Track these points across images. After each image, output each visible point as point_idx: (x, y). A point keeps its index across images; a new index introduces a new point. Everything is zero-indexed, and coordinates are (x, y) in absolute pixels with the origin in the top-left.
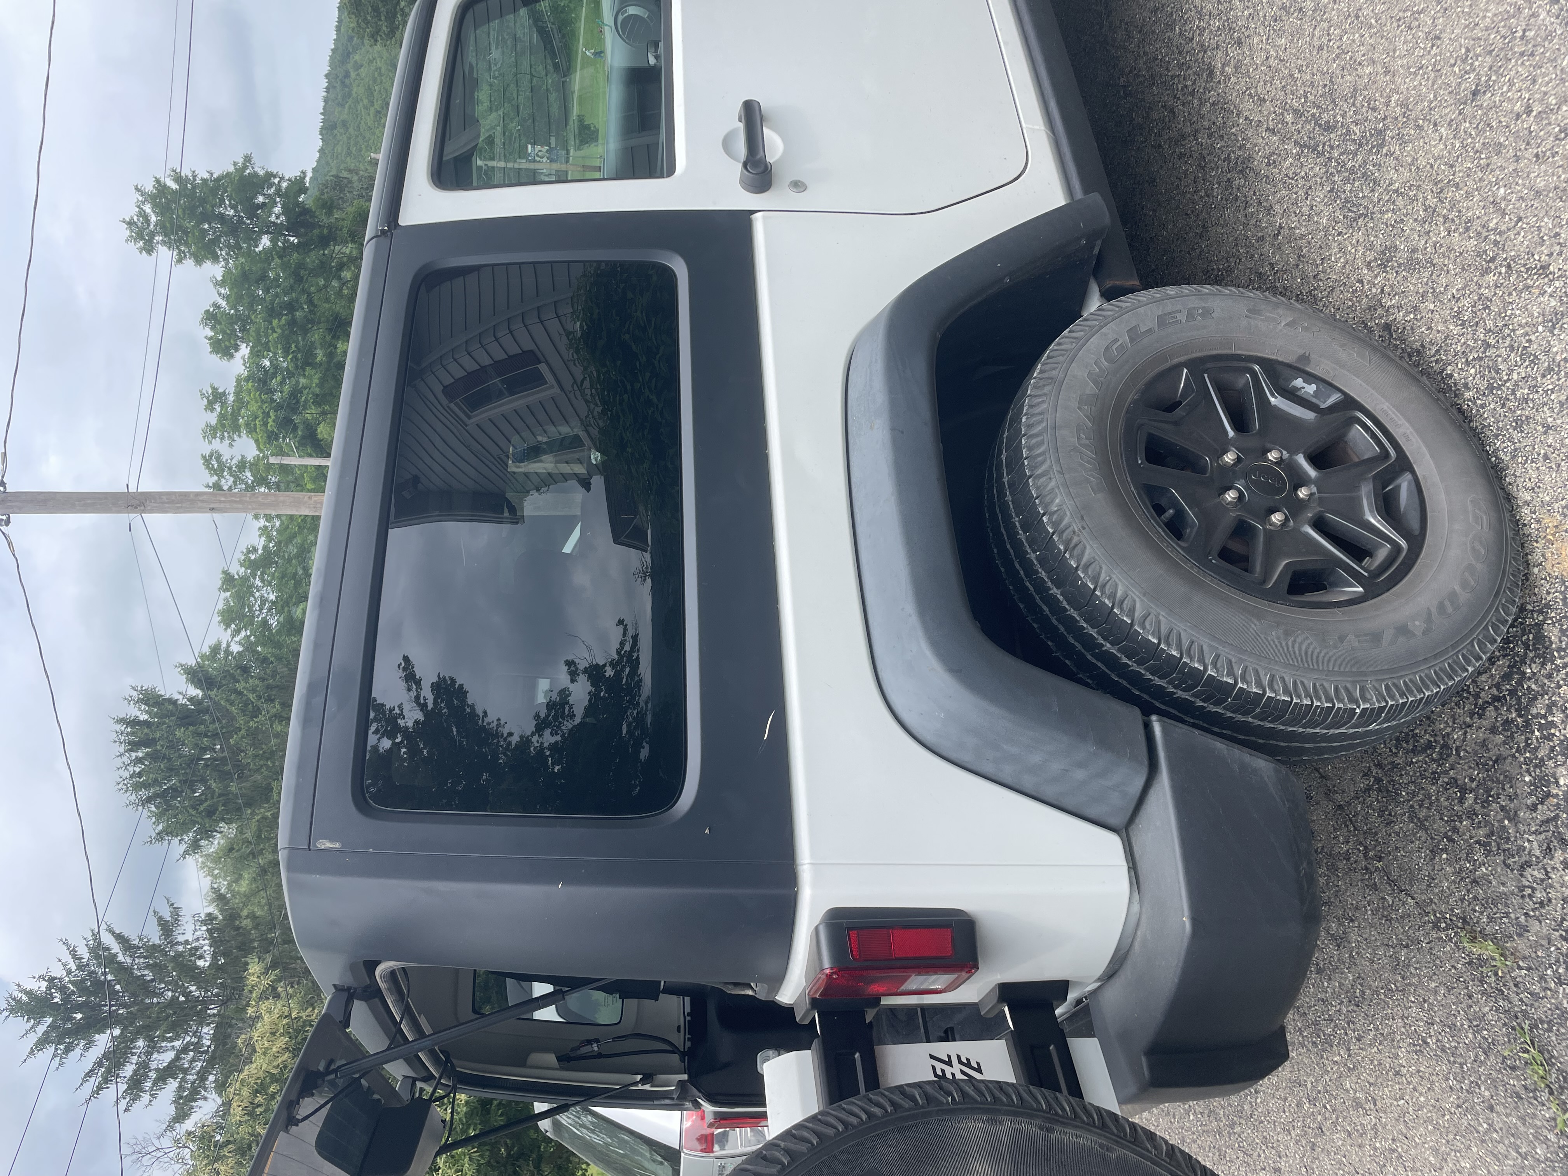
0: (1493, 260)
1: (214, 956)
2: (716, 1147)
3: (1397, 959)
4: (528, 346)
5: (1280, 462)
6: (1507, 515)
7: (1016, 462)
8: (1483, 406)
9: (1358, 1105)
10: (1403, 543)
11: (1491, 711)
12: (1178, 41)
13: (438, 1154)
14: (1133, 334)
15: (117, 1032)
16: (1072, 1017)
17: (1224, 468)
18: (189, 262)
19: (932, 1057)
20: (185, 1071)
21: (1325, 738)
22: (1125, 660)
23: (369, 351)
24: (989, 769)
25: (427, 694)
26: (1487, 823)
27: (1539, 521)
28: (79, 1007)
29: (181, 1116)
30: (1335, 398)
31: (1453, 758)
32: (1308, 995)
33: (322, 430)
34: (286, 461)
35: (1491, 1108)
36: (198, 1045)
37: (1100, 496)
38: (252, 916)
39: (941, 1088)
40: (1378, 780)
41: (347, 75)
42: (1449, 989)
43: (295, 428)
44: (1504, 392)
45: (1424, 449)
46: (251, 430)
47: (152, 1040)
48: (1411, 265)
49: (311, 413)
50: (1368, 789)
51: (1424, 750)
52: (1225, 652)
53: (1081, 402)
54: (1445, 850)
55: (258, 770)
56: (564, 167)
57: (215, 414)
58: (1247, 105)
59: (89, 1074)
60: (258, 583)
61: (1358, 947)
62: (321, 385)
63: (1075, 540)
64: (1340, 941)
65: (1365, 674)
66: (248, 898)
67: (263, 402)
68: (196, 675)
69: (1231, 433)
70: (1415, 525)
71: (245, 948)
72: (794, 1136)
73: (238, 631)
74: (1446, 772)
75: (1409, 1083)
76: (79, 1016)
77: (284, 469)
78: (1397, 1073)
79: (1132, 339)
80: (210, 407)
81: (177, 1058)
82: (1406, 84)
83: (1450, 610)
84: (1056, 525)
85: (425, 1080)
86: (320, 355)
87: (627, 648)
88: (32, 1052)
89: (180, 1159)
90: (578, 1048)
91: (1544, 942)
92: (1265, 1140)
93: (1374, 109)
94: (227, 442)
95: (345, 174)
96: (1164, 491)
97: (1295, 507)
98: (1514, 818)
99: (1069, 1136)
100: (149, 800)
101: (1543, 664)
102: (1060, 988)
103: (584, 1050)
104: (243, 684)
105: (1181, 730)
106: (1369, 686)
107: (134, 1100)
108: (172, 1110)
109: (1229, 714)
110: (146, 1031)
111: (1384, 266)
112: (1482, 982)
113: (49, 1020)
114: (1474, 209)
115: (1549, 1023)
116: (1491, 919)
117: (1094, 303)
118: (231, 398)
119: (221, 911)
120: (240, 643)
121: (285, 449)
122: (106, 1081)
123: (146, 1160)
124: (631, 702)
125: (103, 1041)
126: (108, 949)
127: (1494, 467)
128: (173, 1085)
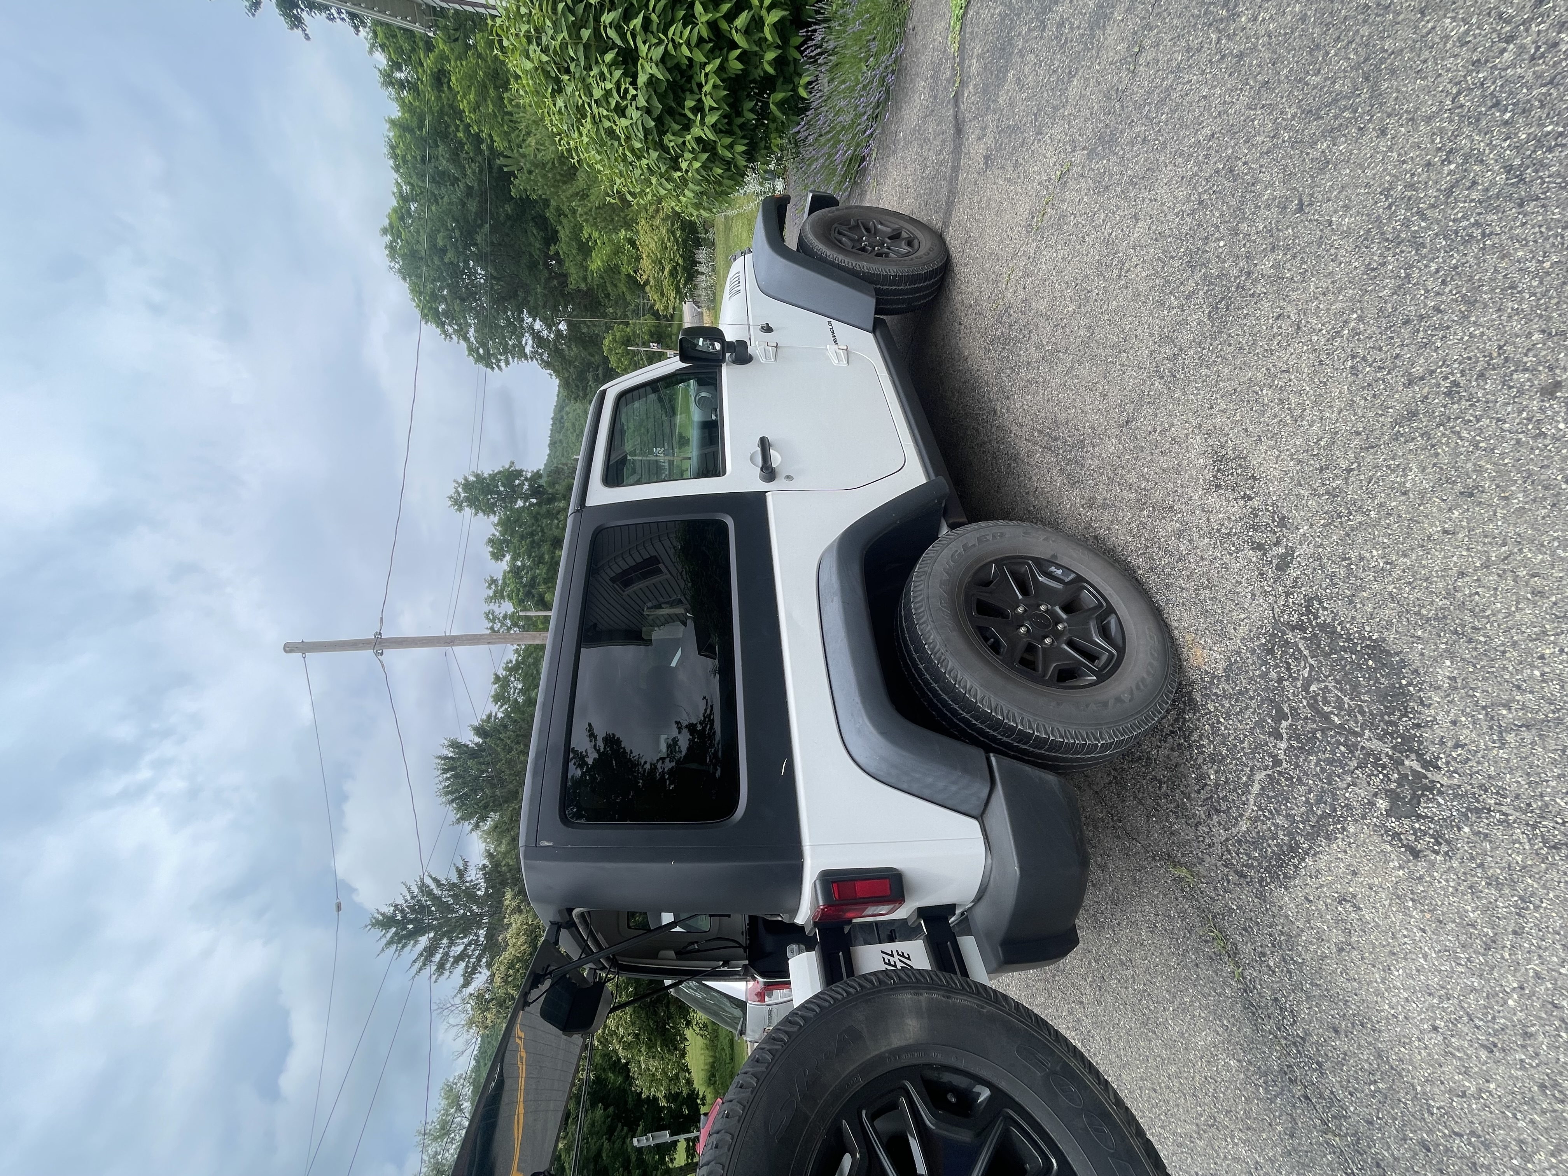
0: (1145, 504)
1: (487, 889)
2: (767, 998)
3: (1135, 878)
4: (653, 553)
5: (1047, 611)
6: (1167, 635)
7: (909, 615)
8: (1148, 578)
9: (1122, 963)
10: (1114, 652)
11: (1170, 739)
12: (977, 397)
13: (610, 1012)
14: (965, 547)
15: (432, 935)
16: (959, 923)
17: (1018, 615)
18: (481, 514)
19: (882, 952)
20: (469, 957)
21: (1083, 760)
22: (974, 722)
23: (570, 572)
24: (904, 786)
25: (601, 744)
26: (1175, 801)
27: (1183, 637)
28: (411, 921)
29: (466, 984)
30: (1073, 576)
31: (1153, 765)
32: (1088, 900)
33: (547, 597)
34: (529, 614)
35: (1197, 965)
36: (477, 941)
37: (954, 633)
38: (507, 865)
39: (887, 975)
40: (1115, 778)
41: (562, 418)
42: (1165, 895)
43: (533, 596)
44: (1158, 571)
45: (1120, 602)
46: (510, 598)
47: (451, 939)
48: (1104, 506)
49: (542, 588)
50: (1110, 783)
51: (1137, 761)
52: (1027, 716)
53: (941, 583)
54: (1154, 816)
55: (511, 782)
56: (672, 458)
57: (492, 591)
58: (1014, 428)
59: (415, 962)
60: (512, 679)
61: (1113, 871)
62: (547, 573)
63: (943, 657)
64: (1103, 867)
65: (1101, 724)
66: (505, 854)
67: (517, 583)
68: (480, 731)
69: (1020, 597)
70: (1119, 642)
71: (504, 884)
72: (806, 1008)
73: (502, 706)
74: (1151, 773)
75: (1149, 950)
76: (411, 926)
77: (528, 618)
78: (1142, 944)
79: (965, 550)
80: (489, 587)
81: (465, 949)
82: (1092, 417)
83: (1142, 687)
84: (932, 650)
85: (601, 969)
86: (547, 557)
87: (708, 712)
88: (383, 950)
89: (465, 1011)
90: (687, 947)
91: (1214, 868)
92: (1073, 985)
93: (1078, 430)
94: (497, 604)
95: (561, 466)
96: (988, 629)
97: (1057, 635)
98: (1189, 798)
99: (960, 1000)
100: (453, 801)
101: (1194, 714)
102: (950, 908)
103: (690, 948)
104: (504, 735)
105: (1007, 761)
106: (1104, 731)
107: (439, 975)
108: (461, 981)
109: (1032, 749)
110: (448, 934)
111: (1090, 507)
112: (1182, 891)
113: (394, 929)
114: (1132, 478)
115: (1223, 914)
116: (1183, 855)
117: (944, 530)
118: (500, 582)
119: (491, 862)
120: (502, 712)
121: (528, 607)
122: (424, 964)
123: (445, 1013)
124: (710, 744)
125: (424, 941)
126: (428, 887)
127: (1157, 609)
128: (462, 965)
